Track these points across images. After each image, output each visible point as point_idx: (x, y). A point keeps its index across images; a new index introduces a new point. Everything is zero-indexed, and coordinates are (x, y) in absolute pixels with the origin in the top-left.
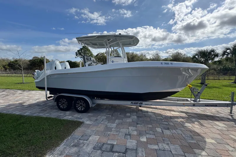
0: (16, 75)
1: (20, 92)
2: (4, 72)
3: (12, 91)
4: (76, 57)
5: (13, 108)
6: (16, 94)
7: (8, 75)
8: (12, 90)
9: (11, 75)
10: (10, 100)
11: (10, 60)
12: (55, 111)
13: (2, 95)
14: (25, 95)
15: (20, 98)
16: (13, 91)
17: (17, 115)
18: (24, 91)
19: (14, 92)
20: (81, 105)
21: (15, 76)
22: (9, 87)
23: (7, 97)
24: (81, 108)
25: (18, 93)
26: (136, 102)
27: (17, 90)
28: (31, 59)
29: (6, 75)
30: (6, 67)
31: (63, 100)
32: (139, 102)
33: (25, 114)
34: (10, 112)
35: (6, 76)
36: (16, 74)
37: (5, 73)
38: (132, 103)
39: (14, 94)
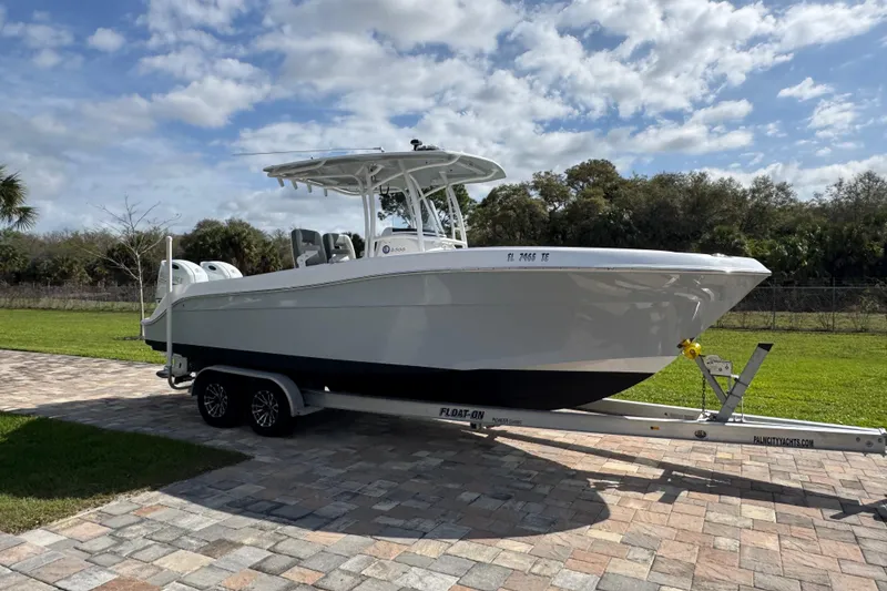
0: (125, 304)
1: (116, 366)
2: (86, 295)
3: (94, 364)
4: (383, 212)
5: (82, 409)
6: (102, 372)
7: (101, 305)
8: (95, 360)
9: (109, 304)
10: (80, 389)
11: (116, 239)
12: (191, 424)
13: (64, 373)
14: (127, 377)
15: (110, 384)
16: (97, 365)
17: (86, 426)
18: (129, 365)
19: (101, 366)
20: (266, 409)
21: (122, 310)
22: (90, 351)
23: (74, 380)
24: (267, 421)
25: (109, 370)
26: (459, 408)
27: (108, 361)
28: (189, 232)
29: (93, 304)
30: (97, 269)
31: (217, 388)
32: (471, 410)
33: (105, 427)
34: (70, 419)
35: (93, 311)
36: (127, 301)
37: (90, 298)
38: (442, 411)
39: (97, 373)
